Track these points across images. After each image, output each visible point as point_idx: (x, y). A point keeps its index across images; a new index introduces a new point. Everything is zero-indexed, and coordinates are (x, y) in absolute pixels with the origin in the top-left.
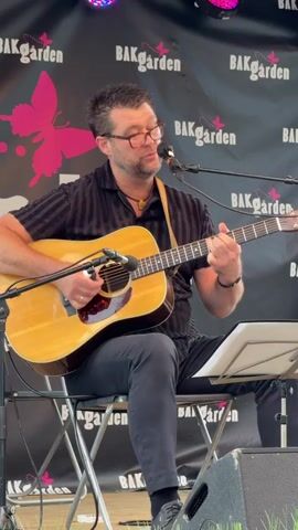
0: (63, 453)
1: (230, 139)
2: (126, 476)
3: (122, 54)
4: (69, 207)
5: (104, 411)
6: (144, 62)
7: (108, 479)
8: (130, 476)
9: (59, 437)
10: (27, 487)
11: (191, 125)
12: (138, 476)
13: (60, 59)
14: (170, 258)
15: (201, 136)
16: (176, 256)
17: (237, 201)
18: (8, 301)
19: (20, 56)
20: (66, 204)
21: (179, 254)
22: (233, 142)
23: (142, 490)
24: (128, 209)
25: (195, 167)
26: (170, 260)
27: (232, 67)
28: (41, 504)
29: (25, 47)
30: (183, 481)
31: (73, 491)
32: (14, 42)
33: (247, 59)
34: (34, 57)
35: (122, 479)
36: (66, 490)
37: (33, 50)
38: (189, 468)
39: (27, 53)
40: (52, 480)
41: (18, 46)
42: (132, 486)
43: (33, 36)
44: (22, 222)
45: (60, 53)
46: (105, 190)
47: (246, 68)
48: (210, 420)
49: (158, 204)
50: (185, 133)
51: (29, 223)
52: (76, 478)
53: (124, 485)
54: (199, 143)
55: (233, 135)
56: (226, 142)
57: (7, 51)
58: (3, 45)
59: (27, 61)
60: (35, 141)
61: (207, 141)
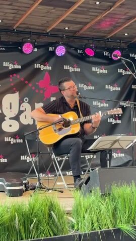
0: (52, 166)
1: (93, 88)
3: (65, 67)
5: (64, 157)
6: (71, 69)
7: (64, 172)
8: (69, 172)
9: (51, 163)
10: (44, 175)
11: (83, 84)
12: (71, 172)
13: (51, 69)
14: (81, 120)
15: (85, 87)
21: (83, 119)
22: (93, 89)
24: (70, 108)
25: (85, 97)
27: (93, 70)
28: (48, 179)
29: (42, 66)
31: (56, 176)
32: (39, 65)
33: (96, 68)
34: (44, 68)
36: (53, 176)
38: (84, 170)
39: (42, 67)
40: (50, 173)
45: (51, 67)
46: (64, 103)
47: (96, 70)
49: (77, 106)
50: (81, 87)
51: (46, 110)
53: (68, 174)
54: (85, 89)
57: (37, 67)
58: (36, 66)
59: (42, 69)
60: (45, 89)
61: (87, 88)
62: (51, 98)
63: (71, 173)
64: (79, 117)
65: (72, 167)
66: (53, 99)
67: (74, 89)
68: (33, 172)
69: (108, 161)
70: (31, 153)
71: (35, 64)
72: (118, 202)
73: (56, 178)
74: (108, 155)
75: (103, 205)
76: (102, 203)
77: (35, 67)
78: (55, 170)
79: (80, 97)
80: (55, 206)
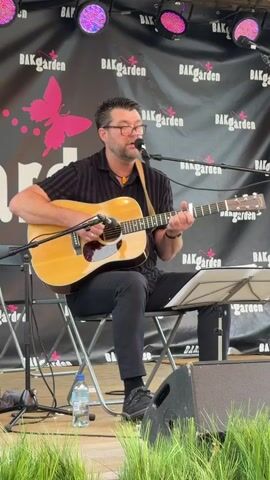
0: (66, 338)
2: (110, 353)
3: (105, 64)
4: (77, 181)
6: (121, 70)
8: (112, 353)
10: (42, 362)
11: (153, 112)
13: (63, 68)
14: (150, 221)
15: (159, 121)
16: (154, 221)
17: (185, 165)
18: (30, 250)
19: (36, 66)
20: (75, 179)
22: (181, 124)
26: (150, 224)
27: (181, 73)
29: (40, 60)
30: (147, 356)
31: (75, 363)
32: (32, 57)
33: (191, 67)
34: (45, 67)
35: (107, 356)
36: (69, 363)
37: (45, 62)
38: (153, 347)
39: (41, 65)
40: (59, 357)
41: (35, 60)
42: (114, 360)
43: (45, 53)
44: (45, 191)
45: (63, 64)
46: (101, 171)
47: (191, 73)
50: (149, 119)
51: (50, 191)
52: (75, 355)
53: (108, 359)
54: (158, 125)
55: (181, 120)
56: (177, 125)
57: (27, 63)
58: (25, 59)
59: (41, 70)
60: (46, 125)
61: (164, 124)
62: (65, 150)
68: (12, 353)
69: (220, 338)
70: (6, 302)
71: (22, 56)
72: (245, 459)
74: (220, 320)
75: (204, 467)
76: (201, 464)
77: (22, 63)
79: (145, 156)
80: (70, 473)
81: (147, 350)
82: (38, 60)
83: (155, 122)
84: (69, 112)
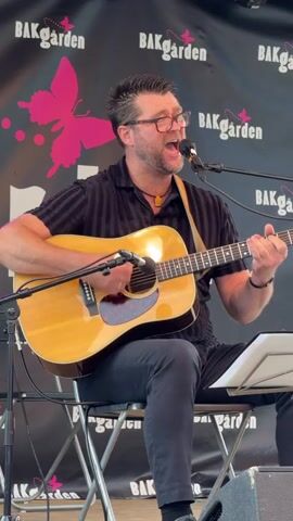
0: (72, 456)
1: (257, 133)
2: (138, 482)
3: (146, 41)
4: (86, 201)
5: (117, 418)
6: (169, 51)
7: (118, 485)
8: (142, 482)
9: (68, 441)
10: (34, 491)
11: (216, 117)
12: (150, 483)
13: (82, 46)
14: (199, 261)
15: (226, 129)
16: (206, 258)
17: (262, 198)
18: (19, 301)
19: (40, 40)
20: (83, 197)
21: (209, 257)
22: (259, 136)
23: (153, 497)
25: (218, 167)
26: (200, 264)
27: (261, 58)
28: (48, 510)
29: (45, 31)
30: (197, 489)
31: (83, 496)
32: (35, 26)
33: (276, 50)
34: (54, 42)
35: (133, 485)
36: (74, 495)
37: (54, 34)
38: (204, 476)
39: (48, 39)
40: (60, 485)
41: (38, 30)
42: (143, 493)
43: (53, 21)
45: (82, 39)
47: (275, 59)
48: (227, 426)
50: (209, 126)
51: (48, 218)
52: (85, 483)
53: (135, 492)
54: (224, 137)
55: (259, 129)
56: (252, 137)
57: (27, 35)
58: (21, 30)
59: (47, 46)
60: (53, 130)
61: (232, 134)
63: (148, 488)
64: (191, 249)
65: (152, 461)
66: (86, 172)
67: (176, 127)
71: (19, 24)
73: (82, 505)
77: (18, 34)
78: (82, 474)
79: (196, 167)
81: (195, 480)
82: (43, 31)
83: (219, 132)
84: (88, 112)
